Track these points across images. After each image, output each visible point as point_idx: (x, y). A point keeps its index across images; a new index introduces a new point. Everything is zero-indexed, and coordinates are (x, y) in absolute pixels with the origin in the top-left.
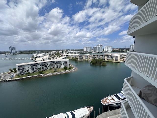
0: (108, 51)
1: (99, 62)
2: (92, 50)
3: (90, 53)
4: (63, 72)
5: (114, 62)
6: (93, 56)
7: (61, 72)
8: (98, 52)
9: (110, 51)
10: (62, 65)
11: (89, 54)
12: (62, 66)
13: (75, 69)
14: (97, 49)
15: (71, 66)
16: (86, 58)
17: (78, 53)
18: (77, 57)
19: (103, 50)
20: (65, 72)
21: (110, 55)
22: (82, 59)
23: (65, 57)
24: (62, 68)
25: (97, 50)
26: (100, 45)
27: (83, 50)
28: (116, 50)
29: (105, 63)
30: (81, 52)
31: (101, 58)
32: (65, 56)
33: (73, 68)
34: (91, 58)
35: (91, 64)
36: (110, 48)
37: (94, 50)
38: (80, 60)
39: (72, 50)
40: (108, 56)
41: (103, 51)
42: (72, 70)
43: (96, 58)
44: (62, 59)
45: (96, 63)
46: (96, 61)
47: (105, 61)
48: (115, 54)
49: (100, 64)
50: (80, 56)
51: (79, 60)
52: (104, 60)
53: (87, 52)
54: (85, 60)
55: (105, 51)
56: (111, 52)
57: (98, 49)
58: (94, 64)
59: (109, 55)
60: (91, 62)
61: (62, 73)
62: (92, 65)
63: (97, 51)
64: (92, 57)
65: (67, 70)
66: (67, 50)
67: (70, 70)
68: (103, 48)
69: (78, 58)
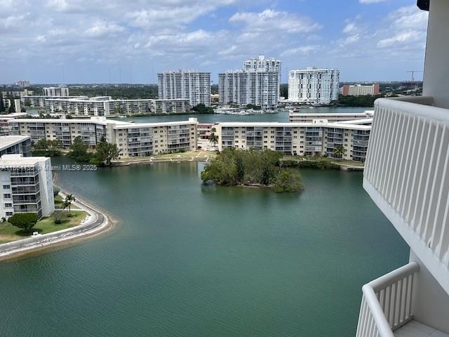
0: (314, 97)
2: (214, 89)
3: (201, 111)
5: (345, 167)
6: (219, 133)
8: (249, 106)
9: (325, 100)
10: (1, 201)
11: (192, 120)
12: (1, 207)
13: (102, 221)
15: (67, 205)
16: (175, 148)
19: (285, 93)
20: (21, 246)
21: (326, 123)
25: (249, 93)
26: (262, 58)
27: (151, 91)
29: (296, 174)
30: (138, 102)
31: (270, 143)
34: (205, 144)
35: (205, 185)
36: (325, 82)
37: (227, 94)
40: (311, 134)
41: (282, 99)
43: (241, 144)
45: (240, 175)
46: (239, 161)
47: (293, 165)
48: (351, 121)
49: (265, 181)
50: (136, 133)
52: (285, 158)
54: (169, 158)
55: (293, 97)
56: (332, 106)
57: (253, 89)
58: (225, 183)
59: (317, 123)
60: (208, 169)
63: (248, 101)
64: (214, 139)
65: (35, 235)
68: (281, 81)
69: (122, 146)
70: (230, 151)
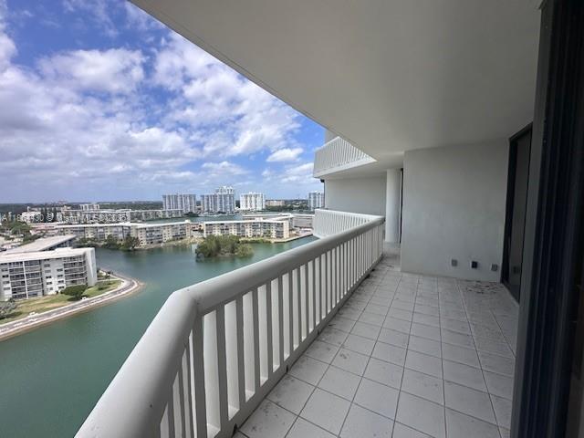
0: (254, 207)
1: (230, 246)
2: (198, 204)
3: (191, 215)
4: (58, 312)
5: (273, 241)
6: (204, 227)
7: (49, 315)
8: (219, 213)
9: (259, 208)
10: (54, 280)
11: (187, 221)
12: (55, 284)
13: (133, 284)
14: (215, 204)
15: (107, 277)
16: (176, 237)
17: (139, 217)
18: (133, 235)
19: (238, 205)
20: (73, 307)
21: (262, 220)
22: (160, 242)
23: (70, 240)
24: (53, 292)
25: (218, 205)
26: (225, 187)
27: (158, 205)
28: (275, 204)
29: (249, 246)
30: (150, 211)
31: (234, 232)
32: (62, 232)
33: (119, 282)
34: (197, 235)
35: (198, 257)
36: (259, 200)
37: (206, 206)
38: (153, 246)
39: (103, 207)
40: (255, 226)
41: (237, 208)
42: (115, 293)
43: (217, 233)
44: (51, 249)
45: (218, 249)
46: (217, 242)
47: (247, 242)
48: (274, 219)
49: (233, 252)
50: (151, 230)
51: (144, 244)
52: (243, 239)
53: (177, 212)
54: (174, 243)
55: (243, 207)
56: (263, 211)
57: (221, 203)
58: (209, 255)
59: (257, 220)
60: (199, 247)
61: (54, 316)
62: (203, 259)
63: (219, 210)
64: (201, 231)
65: (84, 300)
66: (75, 206)
67: (107, 296)
68: (236, 199)
69: (143, 238)
70: (211, 237)
